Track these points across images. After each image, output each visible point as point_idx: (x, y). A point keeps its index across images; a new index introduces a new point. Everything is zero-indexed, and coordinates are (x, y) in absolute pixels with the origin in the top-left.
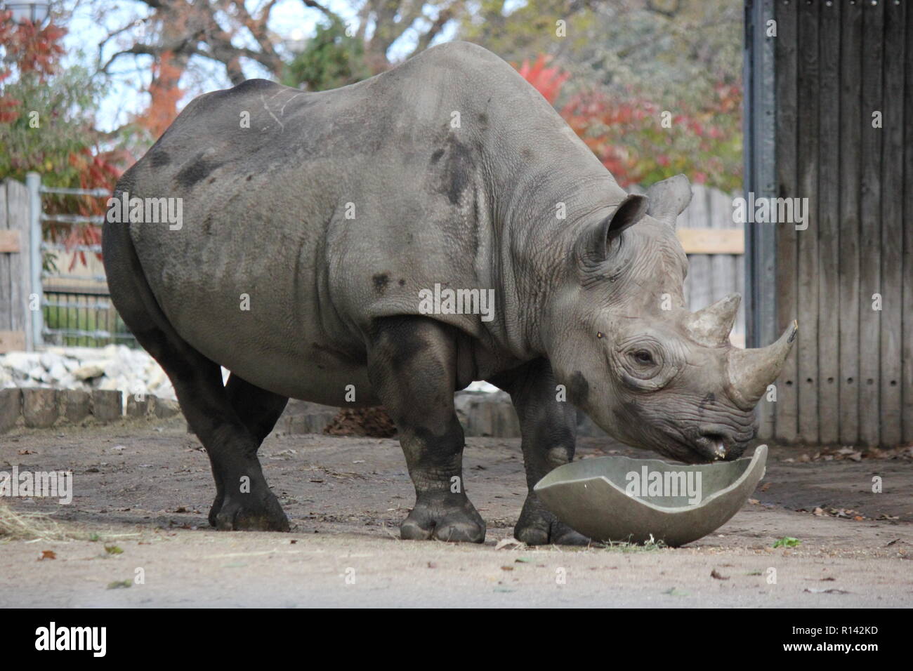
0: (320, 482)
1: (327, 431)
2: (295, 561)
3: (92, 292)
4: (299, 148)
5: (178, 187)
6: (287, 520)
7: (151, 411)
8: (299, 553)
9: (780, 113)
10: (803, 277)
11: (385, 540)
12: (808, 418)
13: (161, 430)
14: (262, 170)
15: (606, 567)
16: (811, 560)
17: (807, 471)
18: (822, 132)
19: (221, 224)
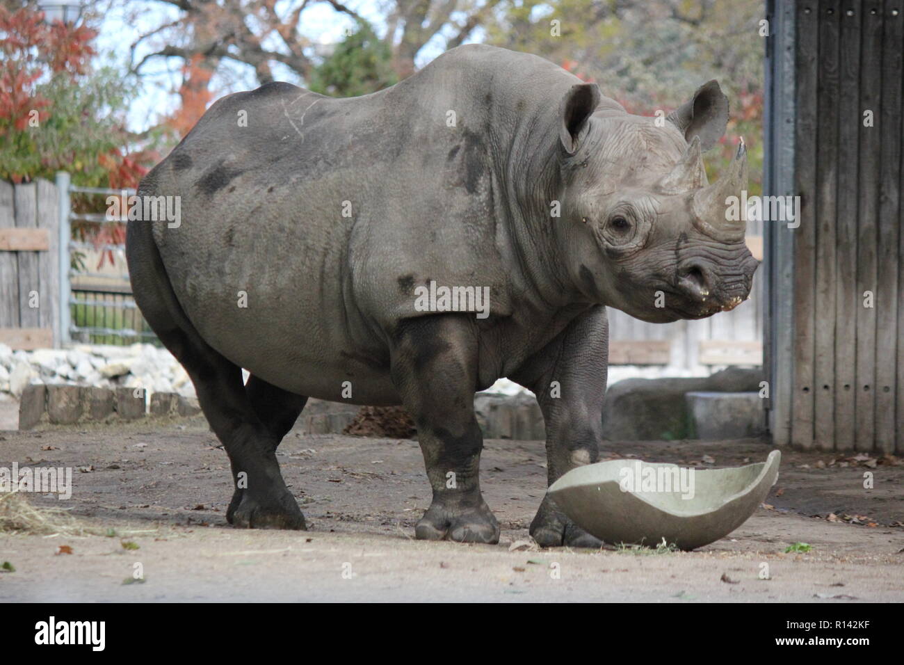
0: (338, 481)
1: (347, 431)
2: (309, 559)
3: (119, 291)
4: (320, 159)
5: (199, 193)
6: (304, 519)
7: (174, 409)
8: (313, 552)
9: (800, 121)
10: (821, 285)
11: (400, 540)
12: (824, 425)
13: (183, 428)
14: (283, 181)
15: (617, 570)
16: (822, 565)
17: (823, 477)
18: (842, 140)
19: (243, 236)
